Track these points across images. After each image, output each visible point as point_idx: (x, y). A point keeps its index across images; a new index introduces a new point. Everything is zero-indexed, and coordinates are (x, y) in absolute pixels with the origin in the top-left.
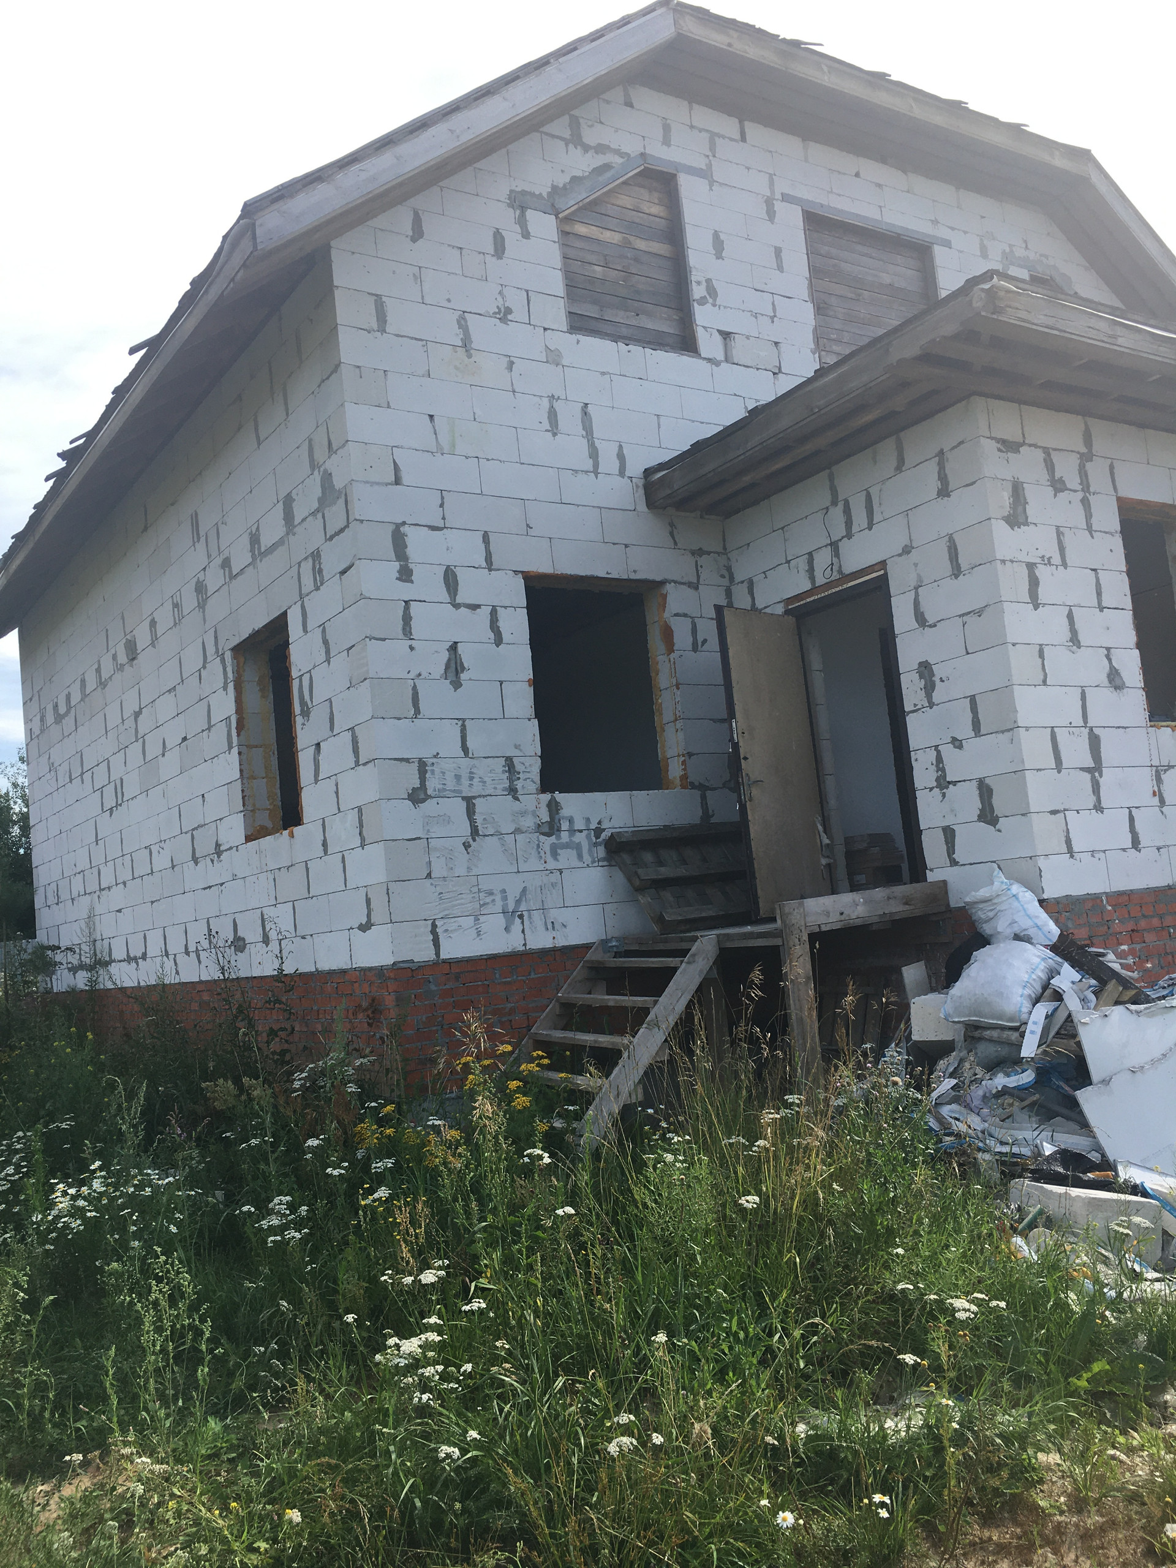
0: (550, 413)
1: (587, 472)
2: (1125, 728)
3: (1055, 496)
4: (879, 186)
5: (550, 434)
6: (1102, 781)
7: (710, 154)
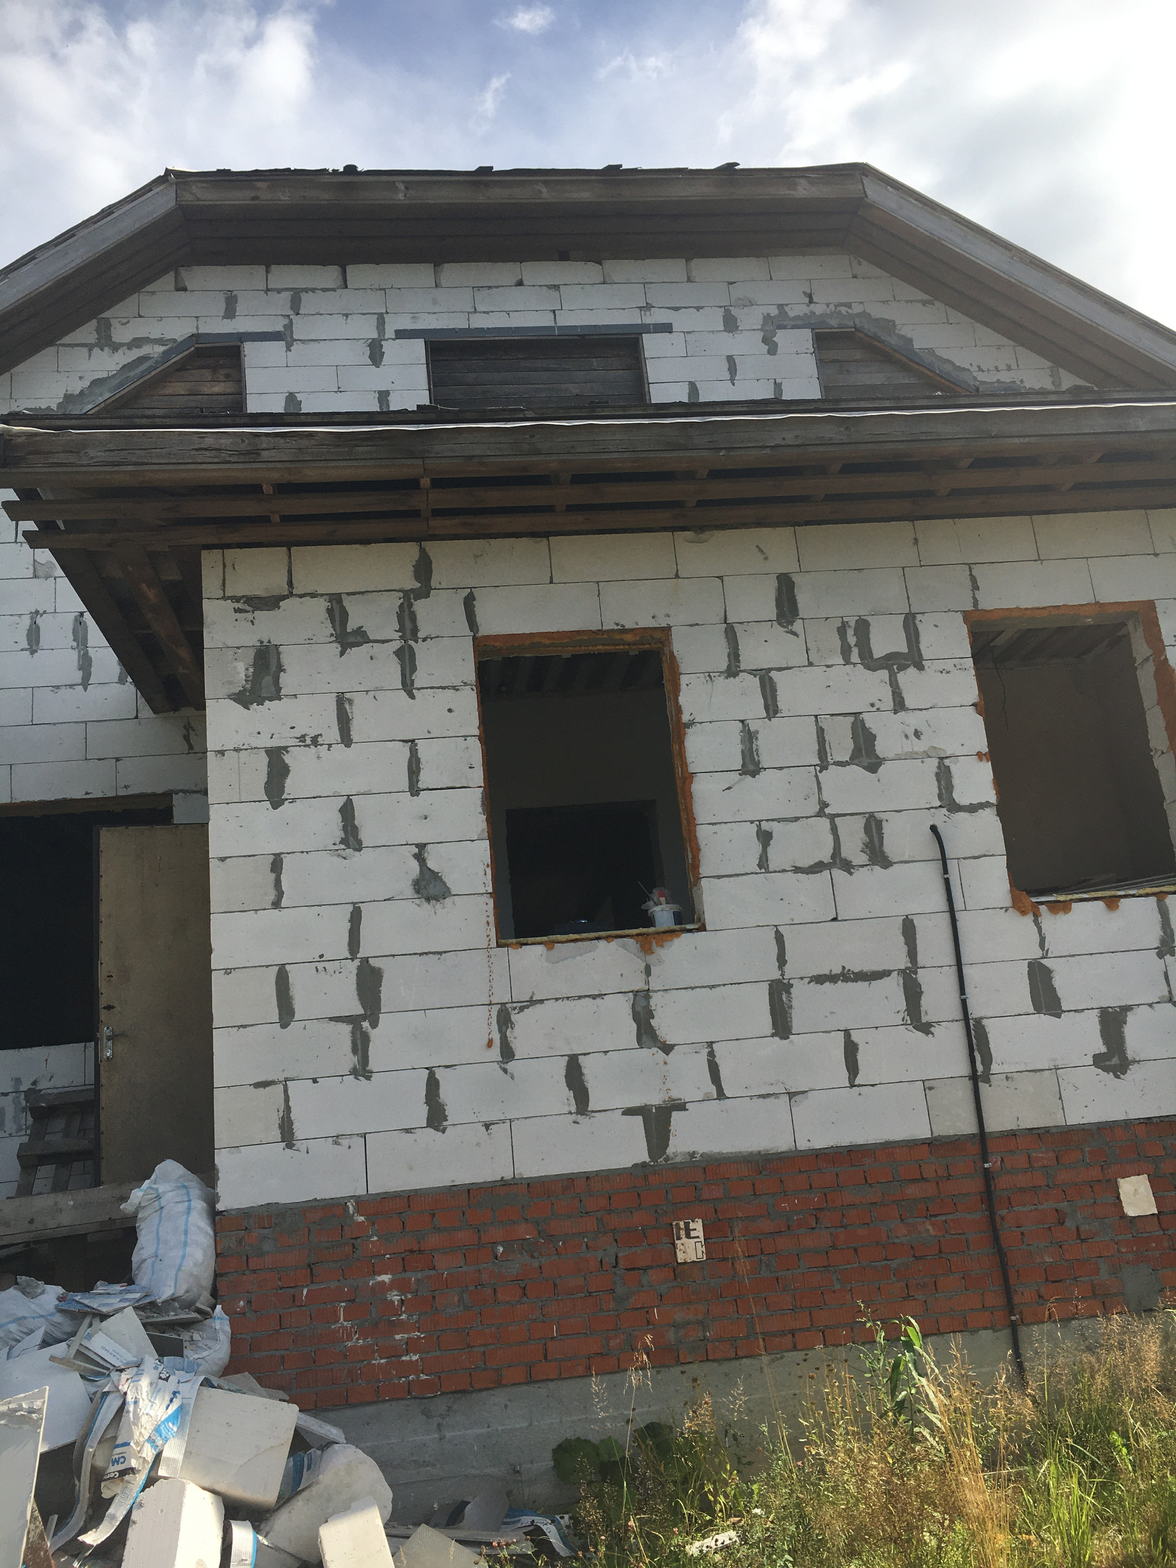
0: (30, 631)
1: (71, 686)
2: (440, 953)
3: (342, 654)
4: (556, 287)
5: (28, 653)
6: (373, 1034)
7: (290, 312)
